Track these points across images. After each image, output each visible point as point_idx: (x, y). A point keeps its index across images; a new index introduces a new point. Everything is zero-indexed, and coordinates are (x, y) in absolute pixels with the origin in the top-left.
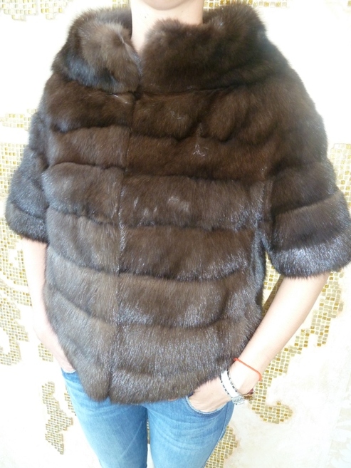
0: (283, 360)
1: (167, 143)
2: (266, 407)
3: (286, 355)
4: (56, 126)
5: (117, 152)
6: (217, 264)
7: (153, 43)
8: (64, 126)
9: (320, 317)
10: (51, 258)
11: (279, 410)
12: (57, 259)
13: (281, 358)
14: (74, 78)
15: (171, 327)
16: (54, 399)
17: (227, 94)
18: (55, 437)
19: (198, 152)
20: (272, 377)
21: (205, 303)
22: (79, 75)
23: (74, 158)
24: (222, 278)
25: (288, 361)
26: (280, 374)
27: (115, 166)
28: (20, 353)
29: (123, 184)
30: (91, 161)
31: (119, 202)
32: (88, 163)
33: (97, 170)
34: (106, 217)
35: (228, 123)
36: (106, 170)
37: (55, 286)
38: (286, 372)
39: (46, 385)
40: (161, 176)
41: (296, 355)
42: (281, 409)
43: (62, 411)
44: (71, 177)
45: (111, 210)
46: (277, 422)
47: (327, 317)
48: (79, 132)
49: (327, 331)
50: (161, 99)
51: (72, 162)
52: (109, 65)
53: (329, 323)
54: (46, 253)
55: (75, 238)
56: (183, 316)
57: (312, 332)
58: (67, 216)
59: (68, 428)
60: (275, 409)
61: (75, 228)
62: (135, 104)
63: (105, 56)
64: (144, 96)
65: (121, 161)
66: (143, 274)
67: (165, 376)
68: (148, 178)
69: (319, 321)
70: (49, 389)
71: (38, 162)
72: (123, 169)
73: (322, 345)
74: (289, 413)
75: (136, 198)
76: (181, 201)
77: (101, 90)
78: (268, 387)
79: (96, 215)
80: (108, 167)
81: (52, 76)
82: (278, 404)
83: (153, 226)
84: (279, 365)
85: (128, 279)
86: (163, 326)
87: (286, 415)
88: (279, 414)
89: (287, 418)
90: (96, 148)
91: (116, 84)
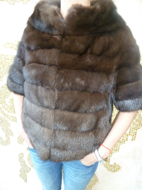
0: (117, 146)
1: (76, 56)
2: (110, 165)
3: (119, 144)
4: (29, 47)
5: (55, 59)
6: (94, 106)
7: (71, 14)
8: (33, 48)
9: (133, 128)
10: (25, 102)
11: (115, 167)
12: (28, 103)
13: (116, 145)
14: (37, 28)
15: (75, 131)
16: (23, 160)
17: (101, 36)
18: (24, 176)
19: (89, 60)
20: (113, 153)
21: (89, 122)
22: (39, 27)
23: (37, 61)
24: (96, 112)
25: (119, 146)
26: (116, 152)
27: (54, 65)
28: (10, 141)
29: (57, 72)
30: (44, 63)
31: (55, 80)
32: (43, 64)
33: (47, 66)
34: (50, 86)
35: (101, 48)
36: (50, 67)
37: (27, 114)
38: (118, 151)
39: (20, 154)
40: (73, 70)
41: (123, 144)
42: (116, 166)
43: (26, 165)
44: (36, 69)
45: (52, 84)
46: (114, 172)
47: (136, 128)
48: (39, 51)
49: (136, 134)
50: (74, 37)
51: (36, 63)
52: (52, 23)
53: (137, 131)
54: (23, 100)
55: (37, 95)
56: (80, 127)
57: (130, 135)
58: (33, 85)
59: (29, 172)
60: (113, 166)
61: (37, 90)
62: (62, 39)
63: (50, 19)
64: (66, 36)
65: (57, 63)
66: (64, 110)
67: (72, 151)
68: (67, 70)
69: (133, 130)
70: (21, 156)
71: (21, 62)
72: (57, 66)
73: (134, 140)
74: (119, 168)
75: (62, 78)
76: (81, 80)
77: (48, 33)
78: (111, 157)
79: (46, 85)
80: (51, 66)
81: (27, 27)
82: (115, 164)
83: (69, 90)
84: (116, 148)
85: (58, 112)
86: (72, 131)
87: (118, 169)
88: (115, 168)
89: (118, 170)
90: (46, 57)
91: (55, 31)
